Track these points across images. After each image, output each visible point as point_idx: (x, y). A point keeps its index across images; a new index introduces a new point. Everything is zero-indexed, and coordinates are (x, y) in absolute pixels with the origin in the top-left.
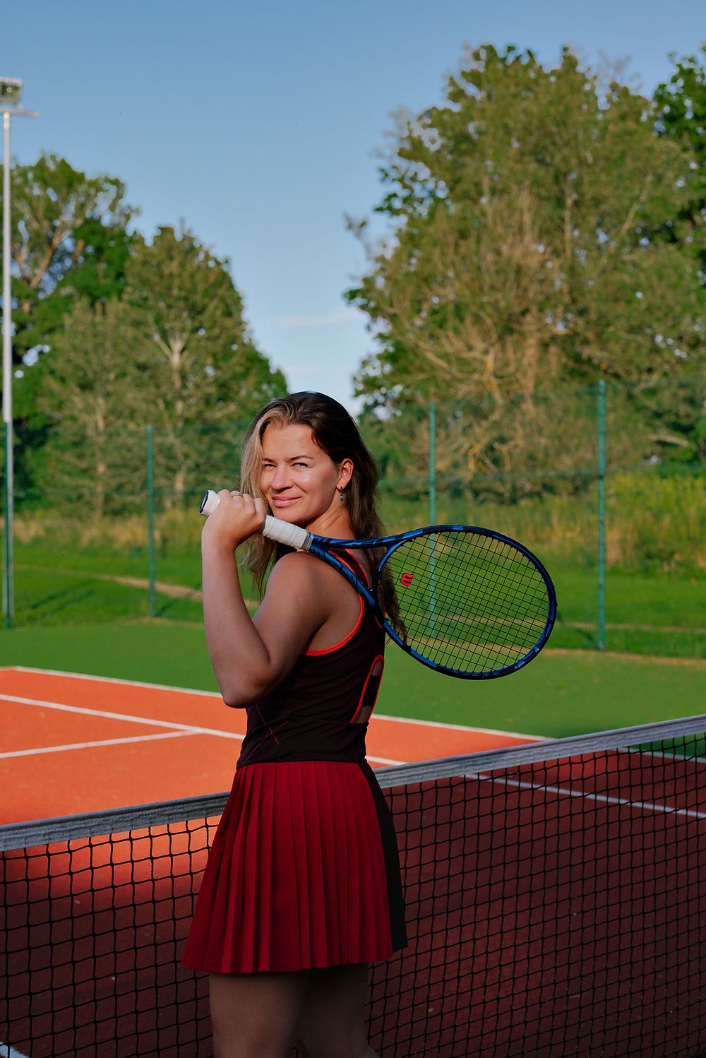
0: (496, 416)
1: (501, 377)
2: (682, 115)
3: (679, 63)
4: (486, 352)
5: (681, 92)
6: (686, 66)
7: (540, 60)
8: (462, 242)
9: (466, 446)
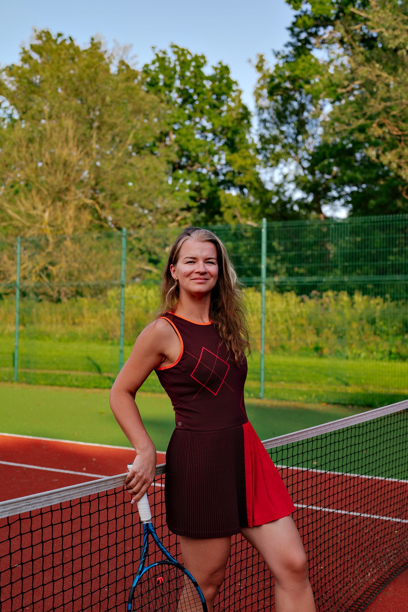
0: (50, 249)
1: (53, 226)
2: (157, 83)
3: (157, 53)
4: (44, 211)
5: (157, 69)
6: (161, 55)
7: (77, 43)
8: (30, 145)
9: (31, 266)
